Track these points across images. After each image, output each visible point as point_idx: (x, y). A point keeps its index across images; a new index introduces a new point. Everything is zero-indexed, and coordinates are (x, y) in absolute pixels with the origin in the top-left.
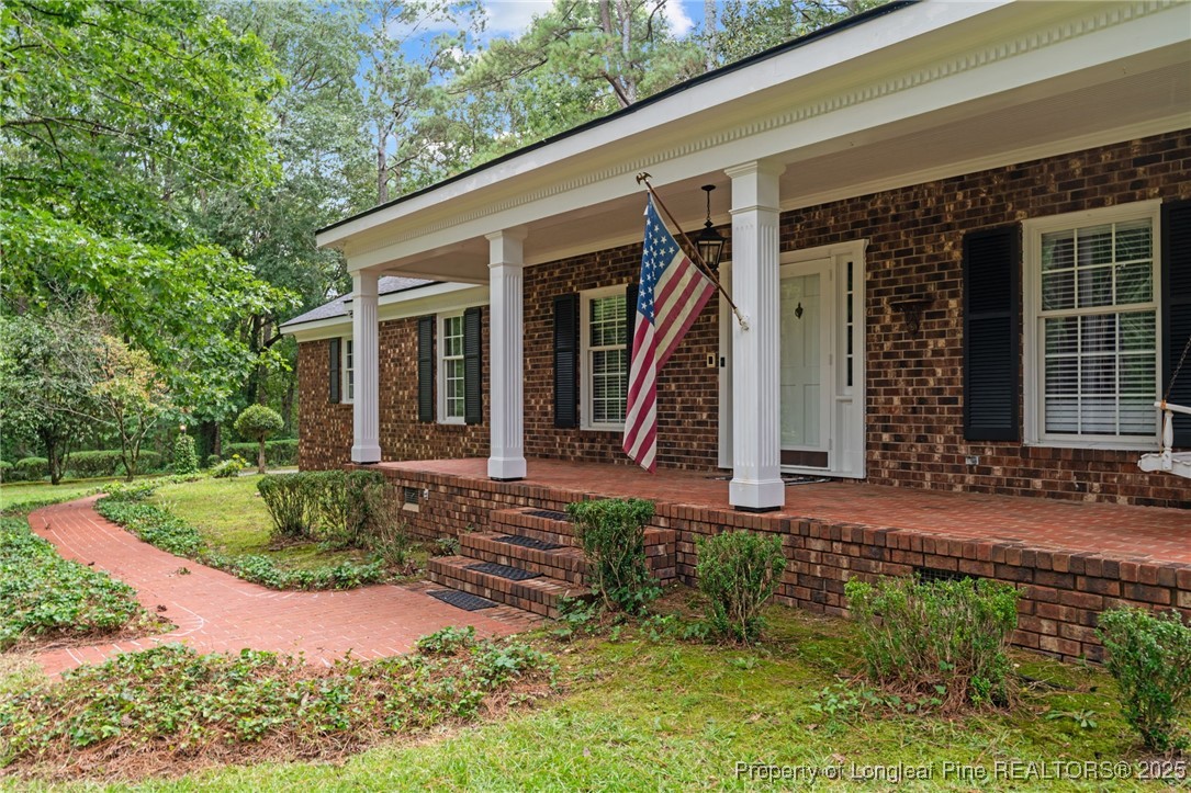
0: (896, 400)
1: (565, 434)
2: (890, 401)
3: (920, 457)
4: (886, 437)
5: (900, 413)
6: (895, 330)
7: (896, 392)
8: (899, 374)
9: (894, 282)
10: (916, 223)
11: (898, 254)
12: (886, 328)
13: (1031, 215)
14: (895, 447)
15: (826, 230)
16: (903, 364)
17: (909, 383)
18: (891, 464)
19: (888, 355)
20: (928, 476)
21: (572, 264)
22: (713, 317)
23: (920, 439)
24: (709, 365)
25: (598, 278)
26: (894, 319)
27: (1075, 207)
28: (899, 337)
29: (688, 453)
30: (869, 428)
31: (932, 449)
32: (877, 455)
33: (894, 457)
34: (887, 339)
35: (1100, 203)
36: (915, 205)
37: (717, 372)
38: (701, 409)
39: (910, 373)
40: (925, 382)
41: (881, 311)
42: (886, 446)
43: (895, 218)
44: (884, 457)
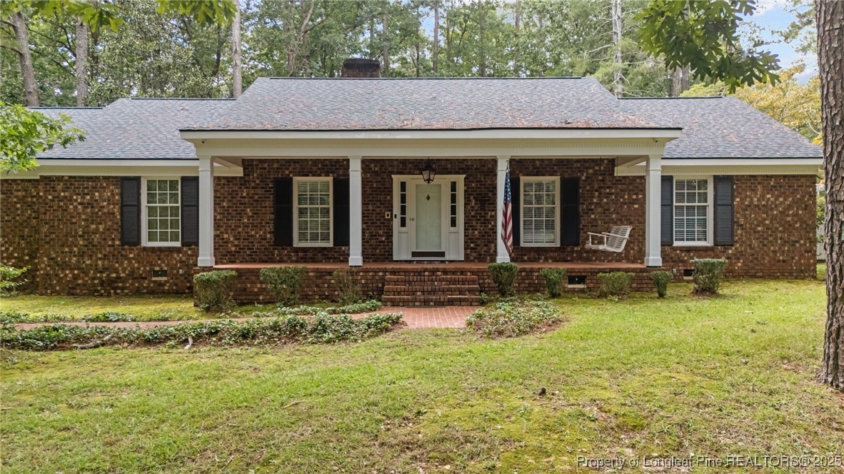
0: (476, 232)
1: (283, 249)
2: (474, 233)
3: (485, 251)
4: (472, 245)
5: (477, 237)
6: (476, 208)
7: (476, 230)
8: (477, 223)
9: (475, 191)
10: (484, 172)
11: (477, 182)
12: (473, 207)
13: (524, 175)
14: (476, 249)
15: (447, 169)
16: (479, 220)
17: (481, 226)
18: (474, 254)
19: (472, 216)
20: (488, 258)
21: (288, 162)
22: (388, 198)
23: (485, 245)
24: (386, 217)
25: (311, 172)
26: (476, 204)
27: (537, 175)
28: (477, 210)
29: (373, 255)
30: (465, 242)
31: (490, 249)
32: (469, 251)
33: (475, 252)
34: (472, 211)
35: (544, 175)
36: (484, 166)
37: (392, 220)
38: (381, 236)
39: (481, 223)
40: (488, 226)
41: (470, 201)
42: (472, 248)
43: (476, 169)
44: (471, 252)
